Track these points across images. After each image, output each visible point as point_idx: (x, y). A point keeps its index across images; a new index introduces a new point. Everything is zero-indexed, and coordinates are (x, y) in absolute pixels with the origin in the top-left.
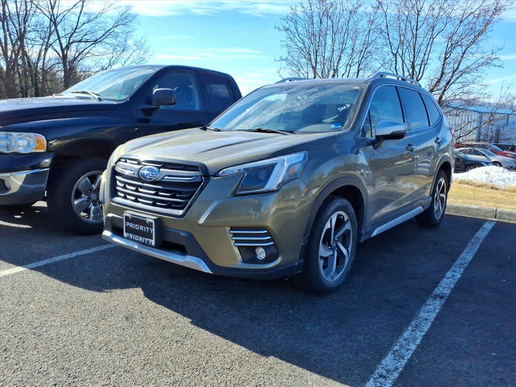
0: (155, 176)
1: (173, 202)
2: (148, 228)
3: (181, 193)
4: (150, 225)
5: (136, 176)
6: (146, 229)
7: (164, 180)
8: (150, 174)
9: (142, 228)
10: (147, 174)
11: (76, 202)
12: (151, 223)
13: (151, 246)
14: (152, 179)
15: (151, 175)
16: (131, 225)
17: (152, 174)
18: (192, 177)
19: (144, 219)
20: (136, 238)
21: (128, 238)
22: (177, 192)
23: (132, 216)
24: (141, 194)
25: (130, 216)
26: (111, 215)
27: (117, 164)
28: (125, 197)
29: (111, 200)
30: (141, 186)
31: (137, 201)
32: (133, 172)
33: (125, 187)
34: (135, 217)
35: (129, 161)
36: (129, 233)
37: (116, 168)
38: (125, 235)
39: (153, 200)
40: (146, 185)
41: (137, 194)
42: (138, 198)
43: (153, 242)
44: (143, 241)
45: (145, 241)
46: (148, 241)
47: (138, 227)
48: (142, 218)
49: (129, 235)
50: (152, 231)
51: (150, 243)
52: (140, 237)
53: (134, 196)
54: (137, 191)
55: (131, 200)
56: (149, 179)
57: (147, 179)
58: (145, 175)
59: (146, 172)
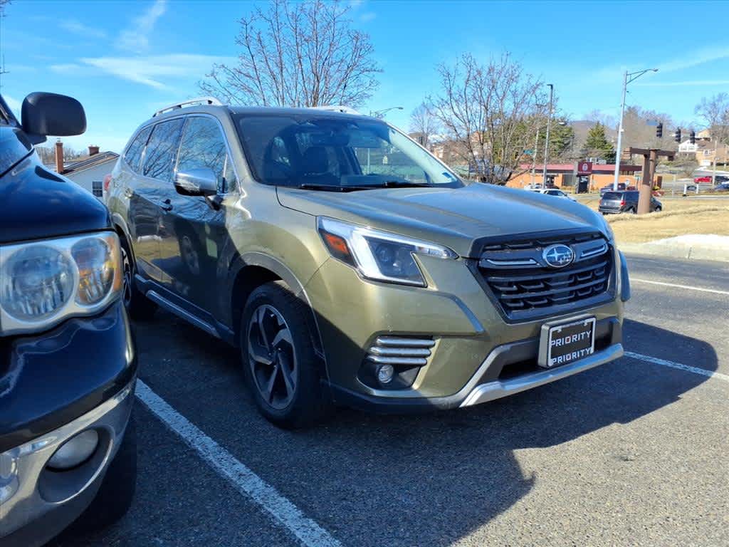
0: (569, 256)
2: (583, 334)
4: (588, 327)
6: (581, 337)
7: (582, 259)
8: (562, 256)
9: (575, 338)
10: (559, 258)
12: (592, 323)
16: (558, 343)
18: (602, 247)
19: (581, 322)
20: (568, 357)
22: (593, 271)
24: (553, 291)
25: (559, 329)
26: (508, 347)
27: (482, 257)
28: (527, 306)
29: (507, 321)
30: (549, 280)
31: (550, 303)
32: (532, 262)
33: (521, 291)
34: (568, 325)
35: (510, 246)
36: (557, 357)
37: (482, 264)
38: (551, 363)
39: (571, 292)
40: (558, 275)
41: (546, 293)
42: (549, 298)
43: (592, 349)
44: (579, 356)
45: (581, 354)
46: (585, 353)
47: (570, 339)
48: (578, 323)
49: (557, 359)
50: (589, 334)
51: (588, 353)
52: (573, 353)
53: (542, 298)
54: (547, 287)
55: (535, 306)
56: (563, 264)
57: (560, 265)
58: (556, 259)
59: (556, 255)
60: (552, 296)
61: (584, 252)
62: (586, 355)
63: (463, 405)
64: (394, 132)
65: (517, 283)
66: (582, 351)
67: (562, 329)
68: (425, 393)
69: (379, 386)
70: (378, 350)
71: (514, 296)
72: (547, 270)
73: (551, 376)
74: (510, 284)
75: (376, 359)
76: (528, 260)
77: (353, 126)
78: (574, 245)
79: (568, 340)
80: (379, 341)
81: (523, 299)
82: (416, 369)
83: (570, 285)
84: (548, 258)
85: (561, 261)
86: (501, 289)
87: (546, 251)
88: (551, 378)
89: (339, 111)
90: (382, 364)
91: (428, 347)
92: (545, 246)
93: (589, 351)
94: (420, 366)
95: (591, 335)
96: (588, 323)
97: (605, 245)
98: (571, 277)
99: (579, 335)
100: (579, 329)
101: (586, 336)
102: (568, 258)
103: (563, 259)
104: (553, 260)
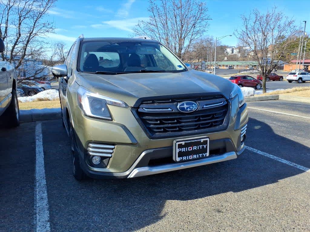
0: (195, 107)
2: (201, 146)
3: (215, 114)
5: (174, 111)
6: (200, 147)
7: (204, 109)
9: (195, 148)
10: (187, 108)
12: (207, 141)
13: (206, 157)
14: (193, 110)
15: (191, 108)
16: (183, 150)
18: (222, 102)
19: (199, 140)
20: (191, 157)
23: (186, 142)
24: (183, 124)
25: (183, 143)
26: (152, 151)
27: (140, 107)
28: (165, 131)
29: (151, 138)
30: (181, 119)
31: (180, 130)
32: (169, 109)
33: (162, 123)
34: (189, 141)
35: (158, 101)
36: (182, 157)
37: (140, 110)
38: (178, 159)
39: (196, 125)
40: (186, 116)
41: (178, 125)
42: (180, 127)
43: (208, 154)
44: (198, 157)
45: (199, 156)
46: (203, 156)
47: (192, 148)
48: (196, 141)
49: (183, 158)
50: (205, 146)
51: (205, 156)
52: (194, 156)
53: (175, 127)
54: (178, 122)
55: (171, 131)
56: (190, 111)
57: (188, 111)
58: (186, 108)
59: (185, 106)
60: (182, 126)
61: (206, 105)
62: (203, 158)
63: (129, 177)
64: (162, 47)
65: (160, 120)
66: (201, 155)
67: (185, 143)
68: (112, 170)
69: (94, 166)
70: (91, 149)
71: (157, 126)
72: (180, 113)
73: (182, 166)
74: (157, 120)
75: (91, 153)
76: (168, 108)
77: (139, 45)
78: (199, 102)
79: (190, 149)
80: (91, 145)
81: (163, 128)
82: (108, 159)
83: (196, 121)
84: (179, 108)
85: (189, 110)
86: (150, 122)
87: (179, 104)
88: (182, 167)
89: (144, 38)
90: (94, 156)
91: (112, 149)
92: (180, 102)
93: (206, 155)
94: (110, 157)
95: (207, 147)
96: (204, 141)
97: (224, 101)
98: (196, 117)
99: (198, 146)
100: (198, 143)
101: (203, 147)
102: (194, 108)
103: (190, 108)
104: (183, 109)
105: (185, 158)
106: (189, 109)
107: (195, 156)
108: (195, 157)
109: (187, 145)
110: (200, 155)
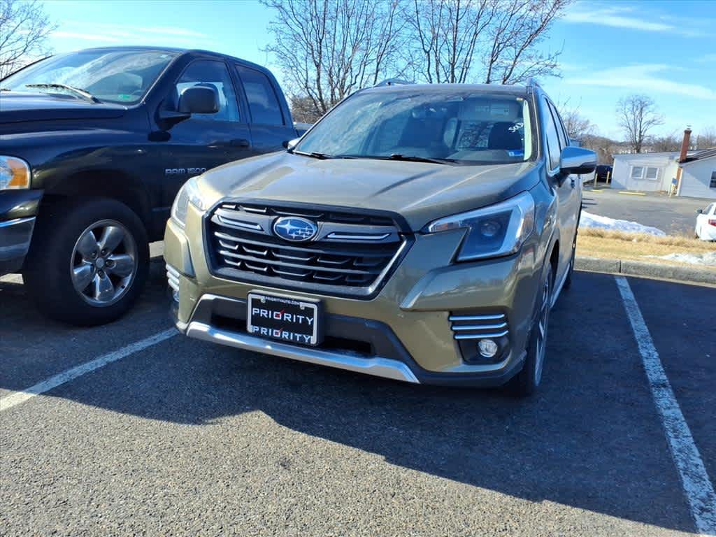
0: (308, 233)
1: (345, 274)
2: (301, 317)
3: (360, 260)
4: (309, 312)
5: (267, 232)
6: (297, 319)
7: (327, 240)
8: (298, 230)
9: (287, 317)
10: (291, 231)
11: (76, 272)
12: (312, 309)
13: (309, 346)
14: (302, 238)
15: (300, 232)
16: (264, 313)
17: (302, 230)
18: (383, 234)
19: (296, 303)
20: (277, 333)
21: (257, 335)
22: (353, 258)
23: (269, 299)
26: (213, 297)
27: (216, 213)
28: (243, 268)
29: (213, 272)
30: (277, 251)
31: (270, 273)
32: (258, 227)
33: (240, 251)
34: (275, 300)
35: (245, 208)
36: (259, 326)
38: (251, 329)
39: (305, 271)
40: (289, 247)
41: (268, 261)
42: (271, 268)
43: (314, 340)
44: (291, 338)
45: (295, 337)
46: (302, 338)
47: (280, 316)
48: (289, 302)
49: (260, 329)
50: (310, 321)
51: (307, 341)
52: (284, 332)
53: (263, 265)
54: (269, 257)
55: (256, 272)
56: (296, 238)
57: (292, 237)
58: (288, 232)
59: (288, 227)
60: (277, 267)
61: (337, 233)
62: (303, 345)
63: (187, 333)
65: (239, 244)
66: (298, 336)
67: (267, 300)
71: (232, 255)
72: (273, 238)
76: (256, 224)
79: (277, 315)
81: (243, 261)
83: (307, 263)
84: (277, 228)
85: (294, 235)
86: (223, 245)
92: (282, 216)
93: (309, 340)
95: (312, 322)
96: (306, 308)
97: (390, 234)
98: (309, 254)
99: (295, 316)
100: (294, 309)
101: (305, 321)
102: (306, 234)
103: (298, 234)
104: (283, 231)
105: (264, 331)
106: (296, 233)
107: (285, 335)
108: (265, 332)
109: (270, 306)
110: (296, 334)
